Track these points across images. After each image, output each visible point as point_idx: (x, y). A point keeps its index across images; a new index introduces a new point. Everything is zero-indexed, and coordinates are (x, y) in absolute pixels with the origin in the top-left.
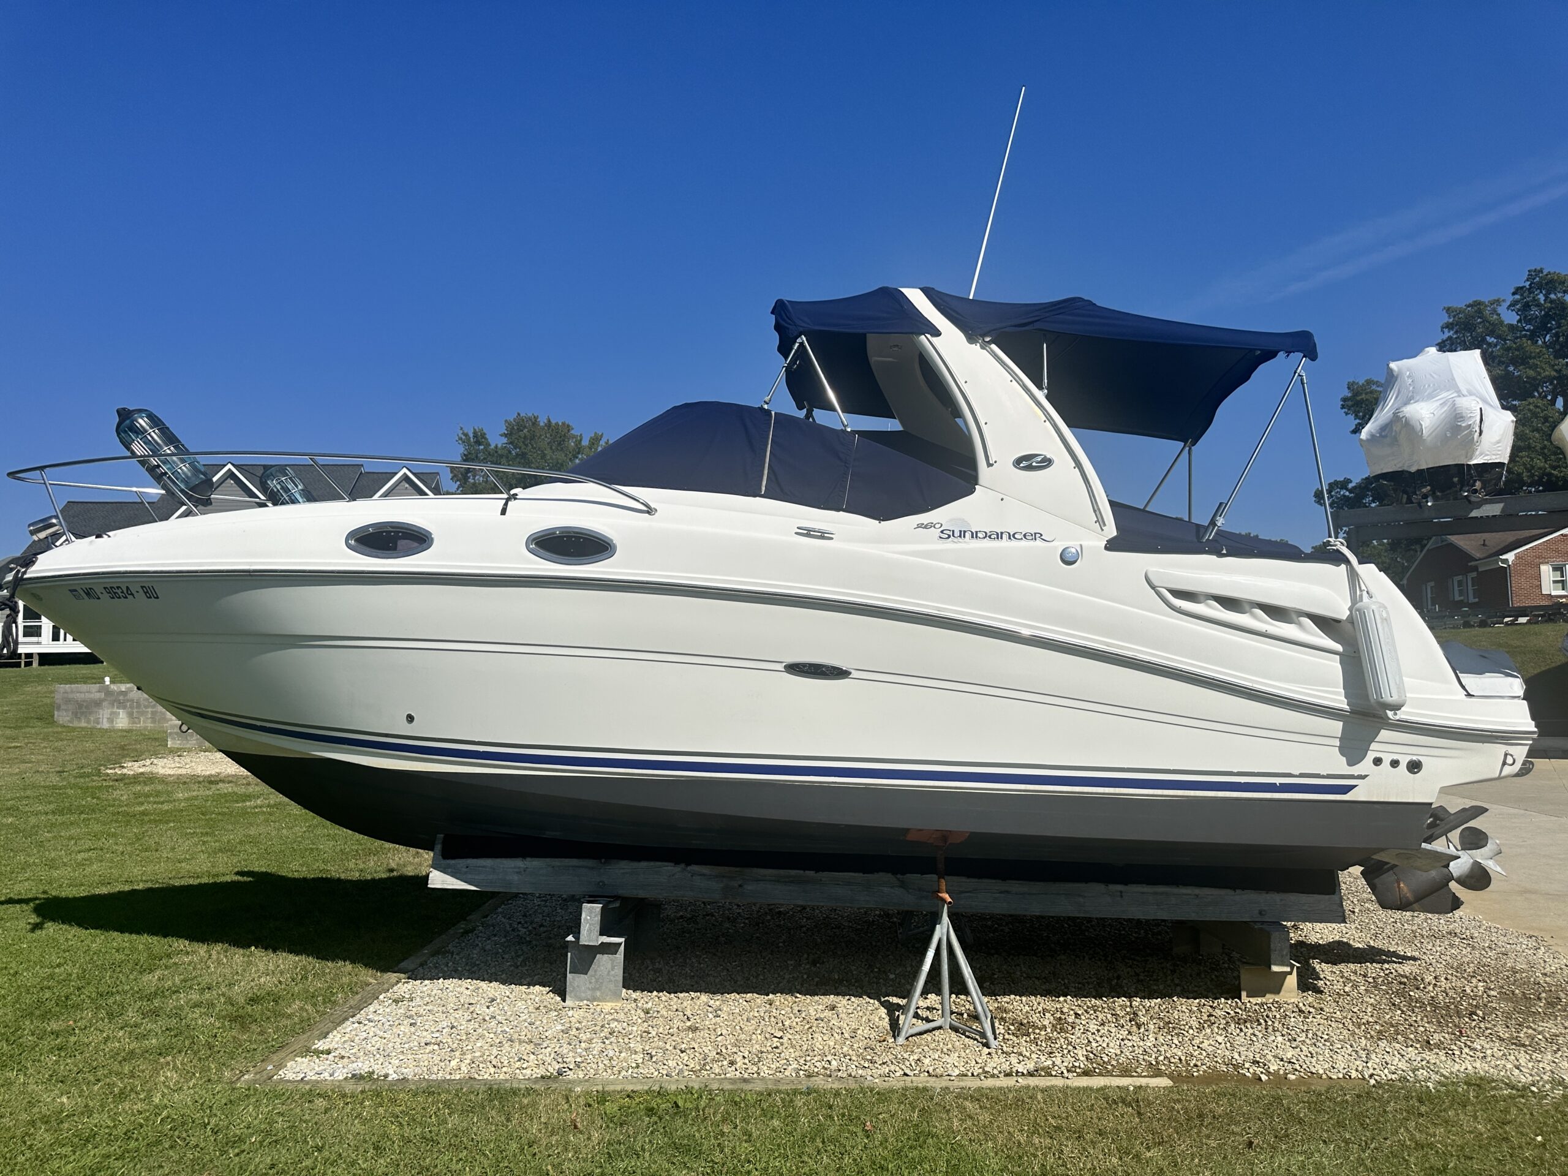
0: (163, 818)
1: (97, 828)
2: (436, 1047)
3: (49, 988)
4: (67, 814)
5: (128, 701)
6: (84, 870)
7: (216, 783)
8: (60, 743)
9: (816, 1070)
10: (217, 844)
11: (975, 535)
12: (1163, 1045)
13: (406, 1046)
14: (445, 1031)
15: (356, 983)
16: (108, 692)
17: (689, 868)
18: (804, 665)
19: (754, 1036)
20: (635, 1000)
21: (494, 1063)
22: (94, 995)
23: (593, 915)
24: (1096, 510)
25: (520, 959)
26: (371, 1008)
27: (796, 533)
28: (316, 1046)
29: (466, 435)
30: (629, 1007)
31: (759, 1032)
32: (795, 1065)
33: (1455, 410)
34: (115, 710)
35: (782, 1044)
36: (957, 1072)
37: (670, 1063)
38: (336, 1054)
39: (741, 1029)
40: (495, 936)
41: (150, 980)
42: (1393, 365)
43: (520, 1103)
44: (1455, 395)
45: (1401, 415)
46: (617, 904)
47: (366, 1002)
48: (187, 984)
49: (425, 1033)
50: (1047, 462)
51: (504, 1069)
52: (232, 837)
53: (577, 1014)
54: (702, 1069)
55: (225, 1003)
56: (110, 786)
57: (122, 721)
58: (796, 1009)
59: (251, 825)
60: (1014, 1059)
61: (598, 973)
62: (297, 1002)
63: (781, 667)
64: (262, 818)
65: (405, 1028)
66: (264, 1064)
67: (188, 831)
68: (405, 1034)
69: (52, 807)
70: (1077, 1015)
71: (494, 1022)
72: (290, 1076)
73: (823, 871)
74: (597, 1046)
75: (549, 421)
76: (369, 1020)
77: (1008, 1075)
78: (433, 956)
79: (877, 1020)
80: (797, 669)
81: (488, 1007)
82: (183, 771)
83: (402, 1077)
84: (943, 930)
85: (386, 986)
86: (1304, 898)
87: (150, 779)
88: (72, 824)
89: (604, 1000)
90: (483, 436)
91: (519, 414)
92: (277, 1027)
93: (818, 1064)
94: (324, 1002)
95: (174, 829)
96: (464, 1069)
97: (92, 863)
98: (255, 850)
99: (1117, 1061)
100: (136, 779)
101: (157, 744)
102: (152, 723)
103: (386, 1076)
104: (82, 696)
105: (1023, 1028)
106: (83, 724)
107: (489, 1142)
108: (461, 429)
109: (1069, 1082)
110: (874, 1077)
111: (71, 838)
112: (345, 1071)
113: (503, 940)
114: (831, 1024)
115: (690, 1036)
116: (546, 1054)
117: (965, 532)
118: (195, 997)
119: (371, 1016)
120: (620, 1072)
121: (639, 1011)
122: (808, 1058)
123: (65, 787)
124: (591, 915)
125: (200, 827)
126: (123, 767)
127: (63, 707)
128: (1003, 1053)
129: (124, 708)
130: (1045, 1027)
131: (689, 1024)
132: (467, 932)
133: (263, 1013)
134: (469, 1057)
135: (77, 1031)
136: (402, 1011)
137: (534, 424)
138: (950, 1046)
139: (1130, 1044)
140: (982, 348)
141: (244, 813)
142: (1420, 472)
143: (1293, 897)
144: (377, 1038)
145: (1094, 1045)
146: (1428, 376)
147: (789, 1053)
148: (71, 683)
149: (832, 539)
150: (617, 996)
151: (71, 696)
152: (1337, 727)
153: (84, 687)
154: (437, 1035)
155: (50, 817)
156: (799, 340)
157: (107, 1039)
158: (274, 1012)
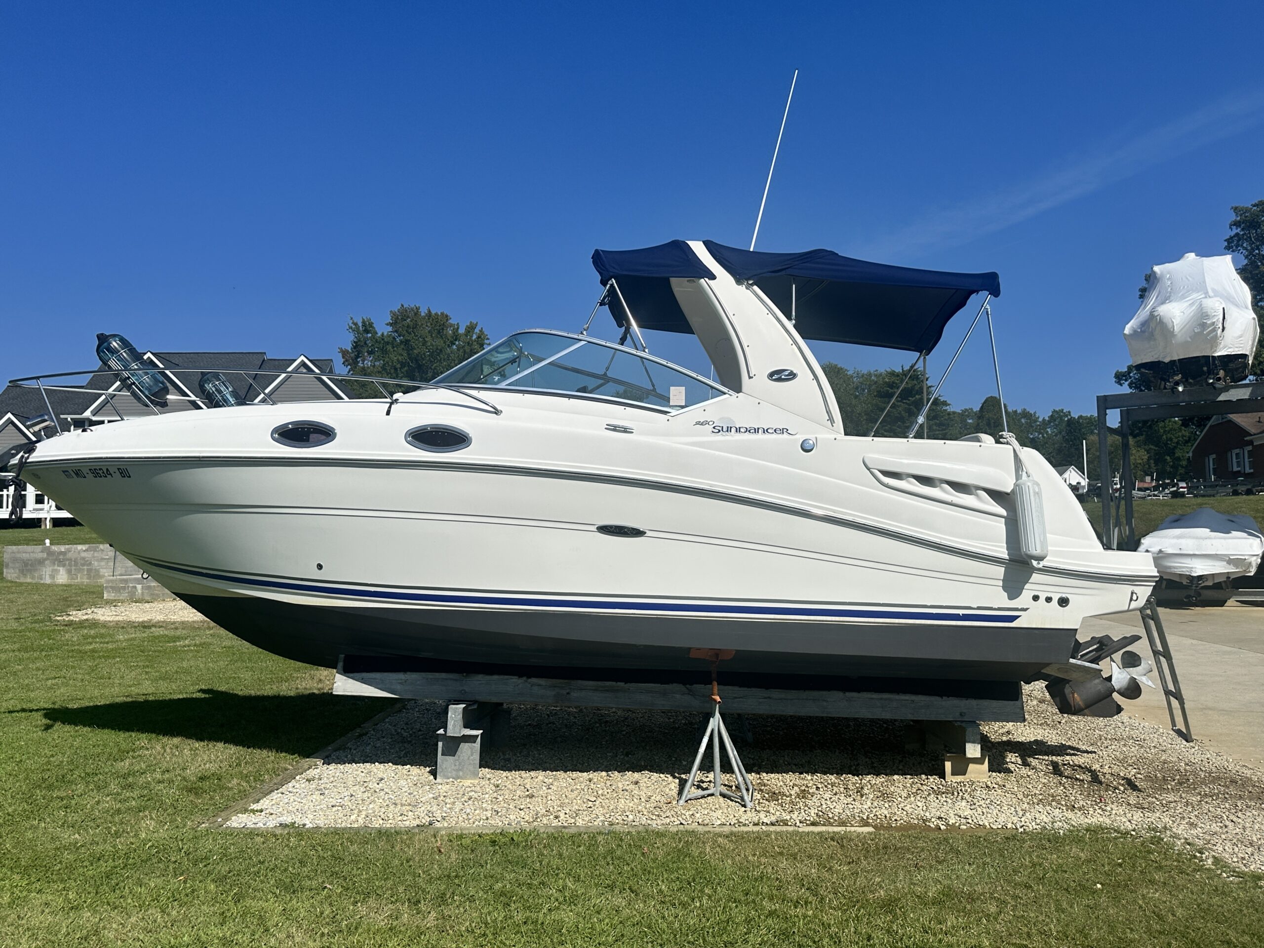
0: (110, 655)
1: (58, 661)
2: (340, 808)
3: (48, 770)
4: (30, 651)
5: (68, 560)
6: (55, 692)
7: (149, 627)
8: (12, 596)
9: (617, 821)
10: (157, 674)
11: (738, 430)
12: (876, 807)
13: (318, 807)
14: (346, 798)
15: (278, 768)
16: (50, 553)
17: (530, 680)
18: (611, 527)
19: (575, 801)
20: (489, 779)
21: (382, 817)
22: (83, 775)
23: (457, 714)
24: (829, 412)
25: (403, 753)
26: (290, 785)
27: (606, 428)
28: (252, 808)
29: (356, 324)
30: (484, 783)
31: (579, 798)
32: (602, 818)
33: (1202, 310)
34: (56, 567)
35: (594, 805)
36: (719, 822)
37: (511, 817)
38: (267, 811)
39: (566, 796)
40: (384, 737)
41: (124, 765)
42: (1157, 269)
43: (401, 838)
44: (1203, 296)
45: (1156, 313)
46: (475, 707)
47: (286, 781)
48: (151, 768)
49: (331, 800)
50: (792, 376)
51: (390, 821)
52: (168, 669)
53: (445, 788)
54: (534, 821)
55: (181, 780)
56: (61, 630)
57: (62, 578)
58: (608, 785)
59: (183, 660)
60: (762, 815)
61: (461, 758)
62: (235, 780)
63: (594, 528)
64: (191, 655)
65: (317, 796)
66: (215, 818)
67: (132, 664)
68: (316, 800)
69: (17, 646)
70: (818, 788)
71: (382, 793)
72: (235, 825)
73: (631, 683)
74: (458, 806)
75: (429, 311)
76: (290, 792)
77: (755, 824)
78: (335, 751)
79: (668, 790)
80: (605, 530)
81: (378, 784)
82: (120, 618)
83: (315, 826)
84: (716, 723)
85: (300, 771)
86: (995, 704)
87: (94, 624)
88: (36, 659)
89: (465, 778)
90: (371, 325)
91: (402, 306)
92: (222, 795)
93: (619, 818)
94: (255, 781)
95: (120, 662)
96: (360, 819)
97: (59, 688)
98: (189, 678)
99: (839, 817)
100: (81, 624)
101: (94, 596)
102: (88, 579)
103: (304, 825)
104: (28, 555)
105: (774, 796)
106: (29, 580)
107: (379, 860)
108: (352, 319)
109: (800, 830)
110: (657, 824)
111: (38, 669)
112: (275, 822)
113: (390, 740)
114: (633, 793)
115: (528, 801)
116: (421, 811)
117: (731, 428)
118: (158, 776)
119: (290, 789)
120: (474, 823)
121: (491, 786)
122: (612, 814)
123: (24, 631)
124: (456, 712)
125: (141, 661)
126: (69, 615)
127: (10, 565)
128: (756, 810)
129: (64, 566)
130: (791, 795)
131: (527, 793)
132: (361, 735)
133: (210, 787)
134: (364, 813)
135: (75, 797)
136: (314, 786)
137: (416, 314)
138: (717, 806)
139: (852, 807)
140: (747, 288)
141: (175, 651)
142: (1173, 362)
143: (986, 703)
144: (296, 803)
145: (824, 806)
146: (1184, 279)
147: (599, 811)
148: (18, 545)
149: (632, 432)
150: (475, 775)
151: (18, 555)
152: (1000, 571)
153: (29, 548)
154: (341, 800)
155: (17, 653)
156: (610, 282)
157: (98, 803)
158: (218, 785)
